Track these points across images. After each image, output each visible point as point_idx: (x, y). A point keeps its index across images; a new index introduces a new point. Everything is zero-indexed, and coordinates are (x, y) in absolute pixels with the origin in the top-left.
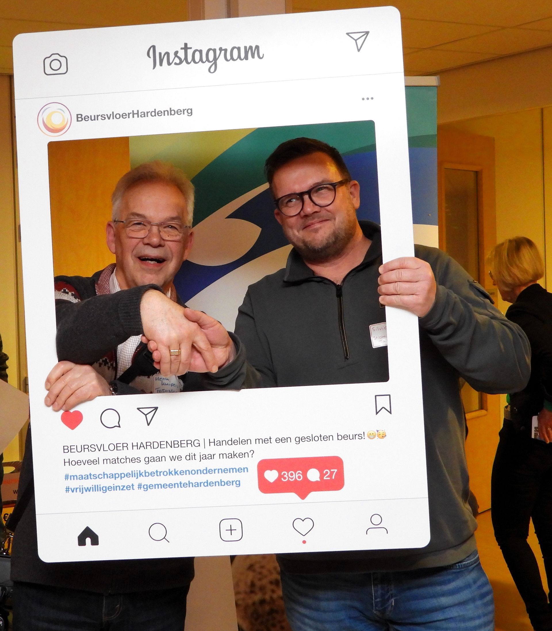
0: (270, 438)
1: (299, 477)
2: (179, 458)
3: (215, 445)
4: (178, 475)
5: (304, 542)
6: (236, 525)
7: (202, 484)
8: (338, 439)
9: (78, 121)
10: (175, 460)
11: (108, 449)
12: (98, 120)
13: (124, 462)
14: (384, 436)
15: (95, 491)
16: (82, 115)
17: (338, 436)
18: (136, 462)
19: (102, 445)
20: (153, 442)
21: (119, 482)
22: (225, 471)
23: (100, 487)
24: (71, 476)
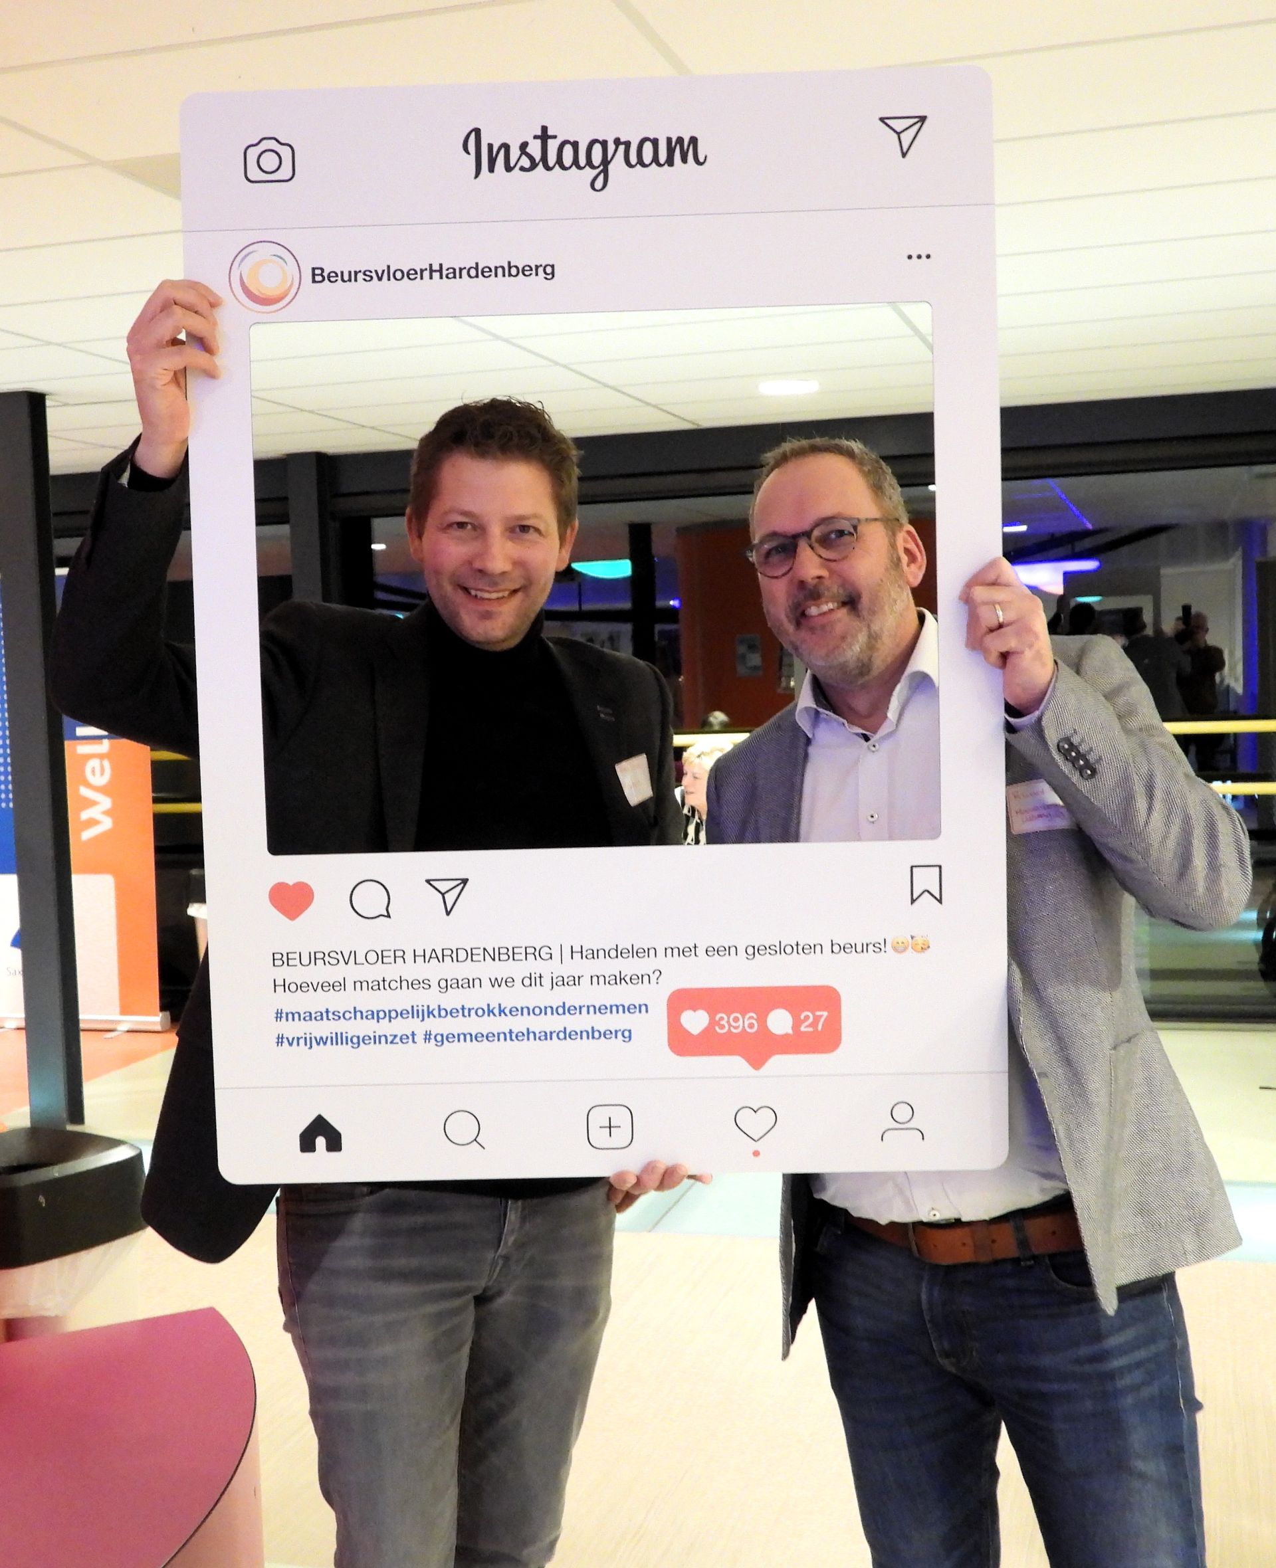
0: (695, 947)
1: (751, 1026)
2: (508, 982)
3: (582, 958)
4: (506, 1015)
5: (756, 1154)
6: (620, 1118)
7: (554, 1035)
8: (832, 952)
9: (314, 281)
10: (499, 986)
11: (365, 962)
12: (356, 280)
13: (397, 988)
14: (925, 948)
15: (337, 1044)
16: (322, 270)
17: (832, 945)
18: (421, 988)
19: (353, 953)
20: (457, 950)
21: (385, 1027)
22: (600, 1010)
23: (347, 1038)
24: (287, 1014)
